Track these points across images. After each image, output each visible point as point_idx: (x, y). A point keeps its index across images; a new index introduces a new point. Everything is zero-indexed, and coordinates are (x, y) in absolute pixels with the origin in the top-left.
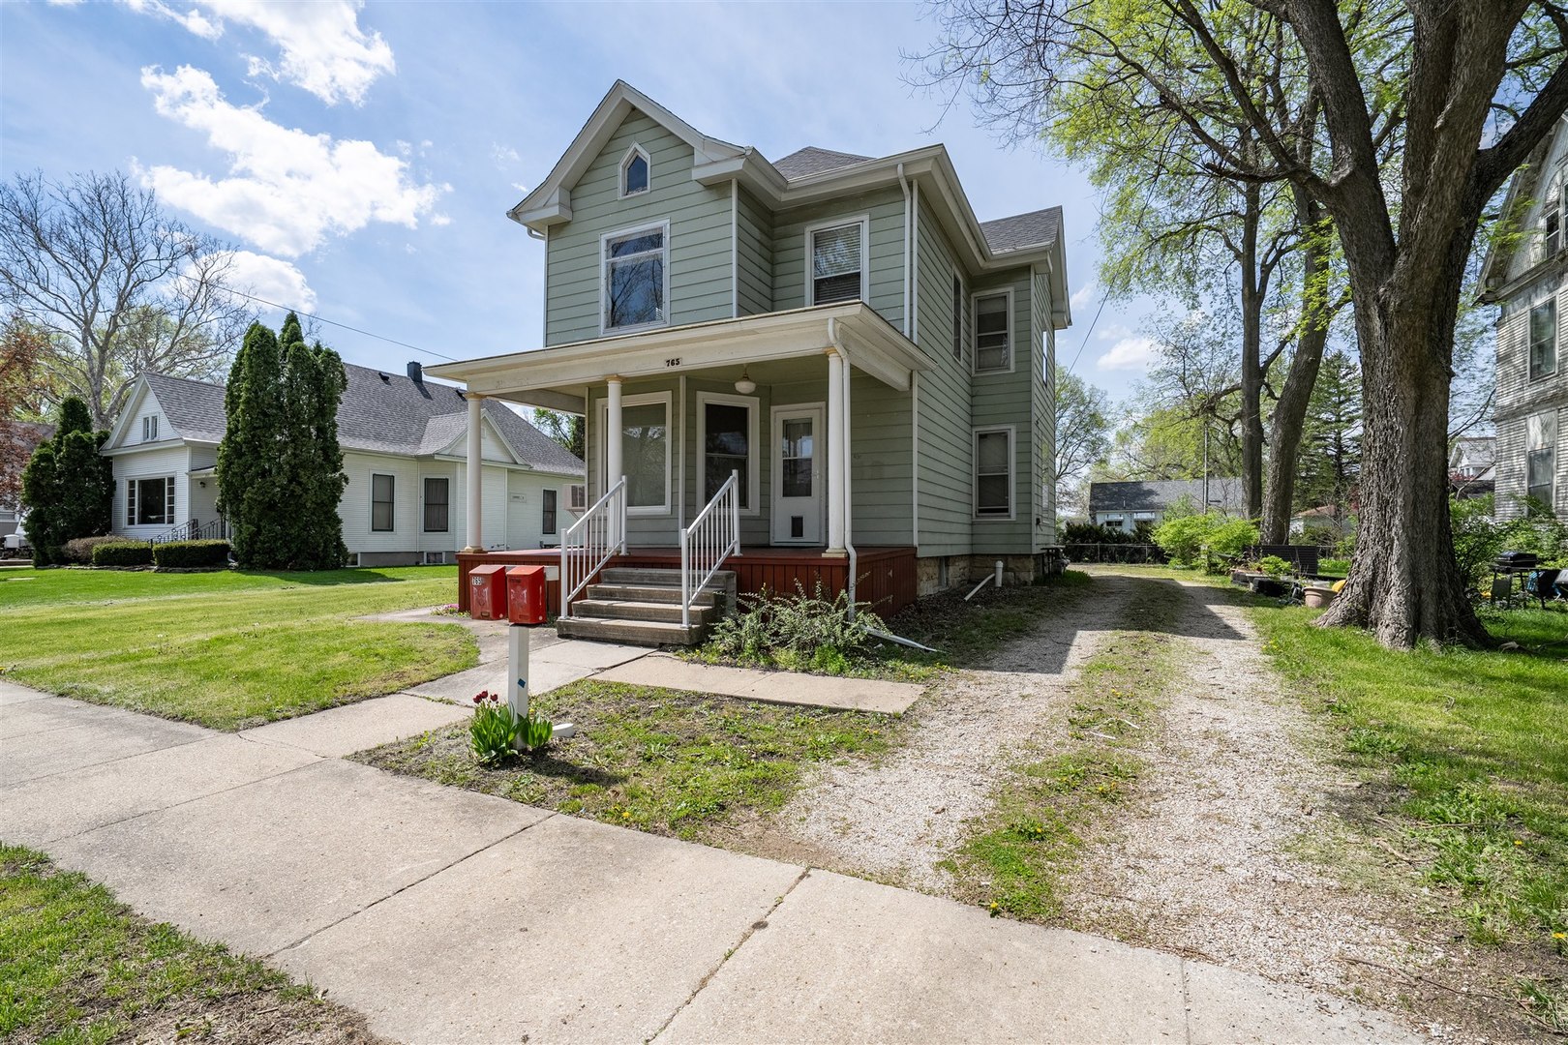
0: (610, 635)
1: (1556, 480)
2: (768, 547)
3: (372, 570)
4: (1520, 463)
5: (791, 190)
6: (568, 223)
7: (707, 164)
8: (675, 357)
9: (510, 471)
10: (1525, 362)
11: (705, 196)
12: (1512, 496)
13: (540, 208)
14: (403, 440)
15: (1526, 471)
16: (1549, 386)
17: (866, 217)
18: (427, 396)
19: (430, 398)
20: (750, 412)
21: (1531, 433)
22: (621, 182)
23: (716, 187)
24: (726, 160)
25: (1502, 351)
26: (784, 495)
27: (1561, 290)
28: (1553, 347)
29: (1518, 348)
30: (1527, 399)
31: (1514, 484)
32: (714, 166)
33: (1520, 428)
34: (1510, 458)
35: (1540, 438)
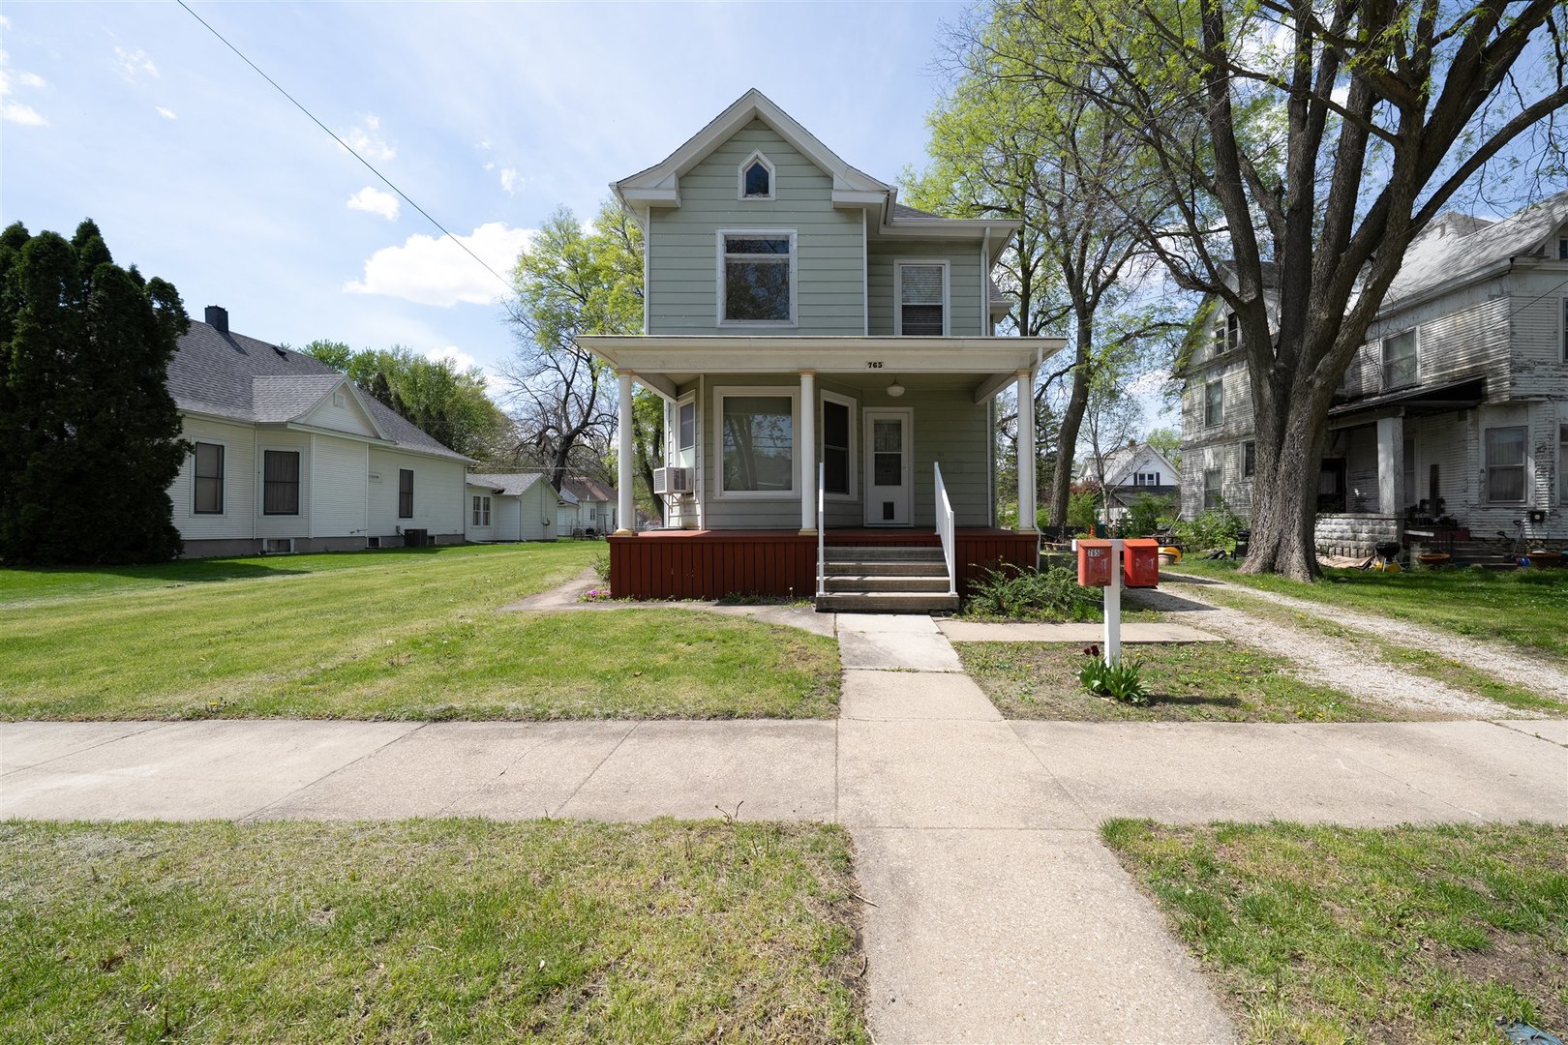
0: (878, 606)
1: (1224, 487)
2: (862, 527)
3: (238, 561)
4: (1199, 476)
5: (895, 227)
6: (676, 209)
7: (848, 191)
8: (878, 360)
9: (371, 447)
10: (1202, 415)
11: (834, 217)
12: (1194, 495)
13: (651, 188)
14: (228, 402)
15: (1203, 481)
16: (1218, 431)
17: (947, 262)
18: (239, 350)
19: (244, 353)
20: (850, 409)
21: (1207, 458)
22: (741, 183)
23: (849, 212)
24: (867, 192)
25: (1186, 408)
26: (876, 484)
27: (1225, 375)
28: (1221, 408)
29: (1196, 407)
30: (1203, 438)
31: (1195, 488)
32: (856, 194)
33: (1198, 455)
34: (1192, 473)
35: (1212, 461)
